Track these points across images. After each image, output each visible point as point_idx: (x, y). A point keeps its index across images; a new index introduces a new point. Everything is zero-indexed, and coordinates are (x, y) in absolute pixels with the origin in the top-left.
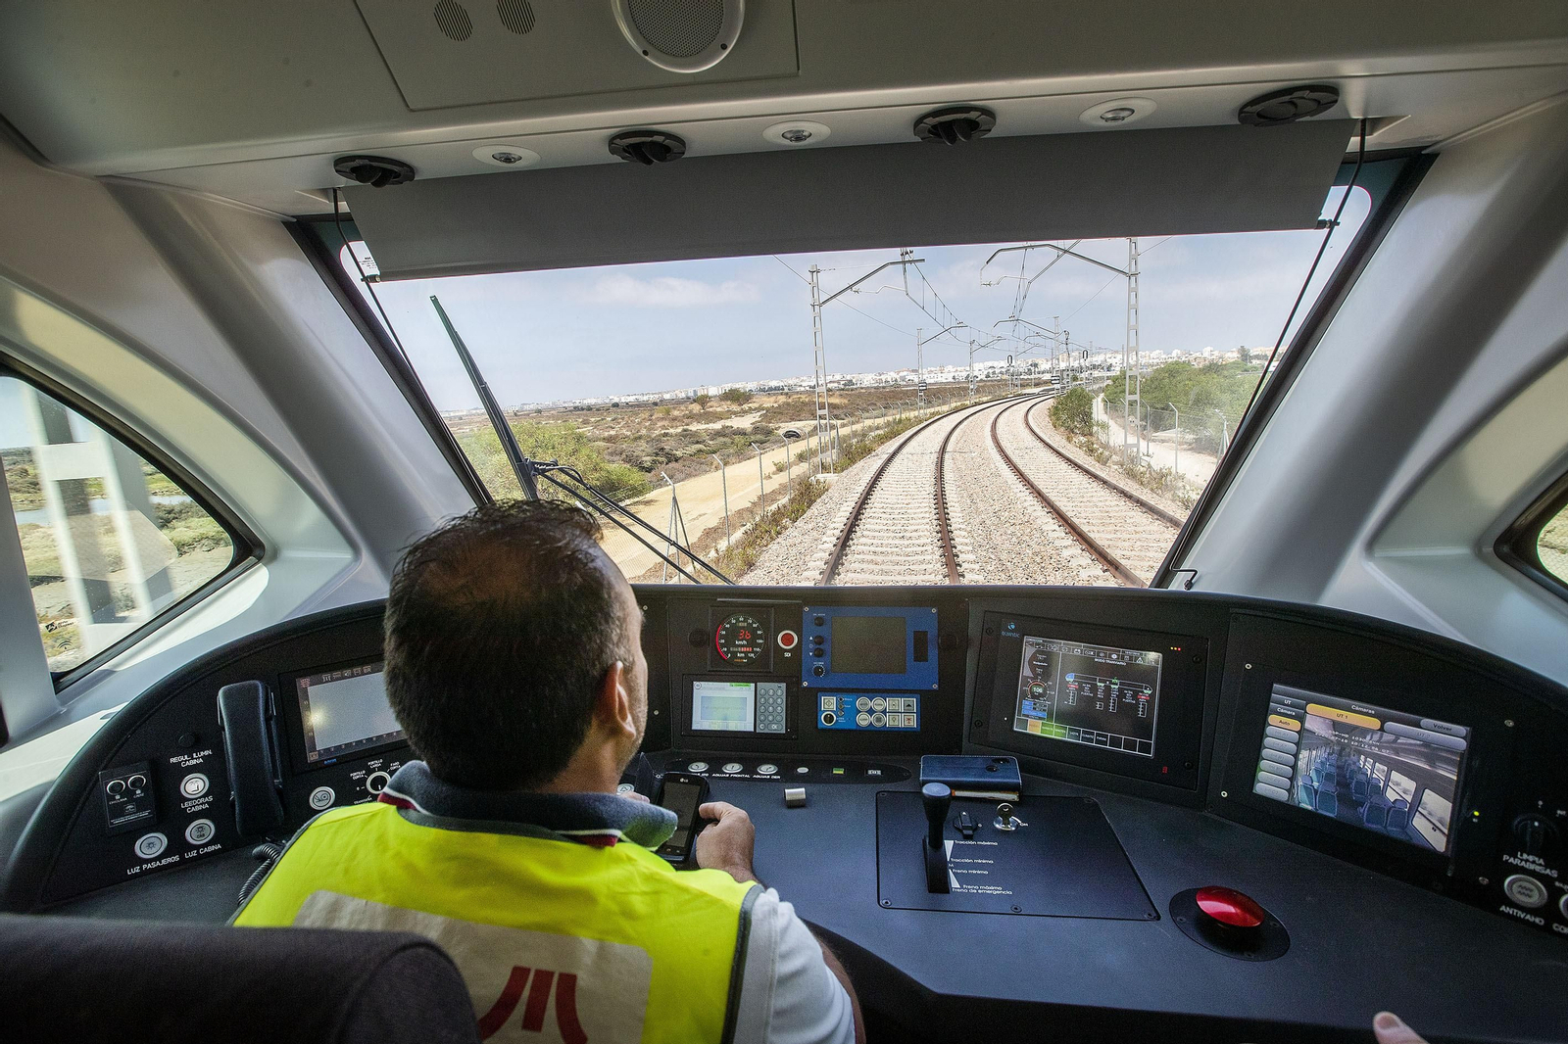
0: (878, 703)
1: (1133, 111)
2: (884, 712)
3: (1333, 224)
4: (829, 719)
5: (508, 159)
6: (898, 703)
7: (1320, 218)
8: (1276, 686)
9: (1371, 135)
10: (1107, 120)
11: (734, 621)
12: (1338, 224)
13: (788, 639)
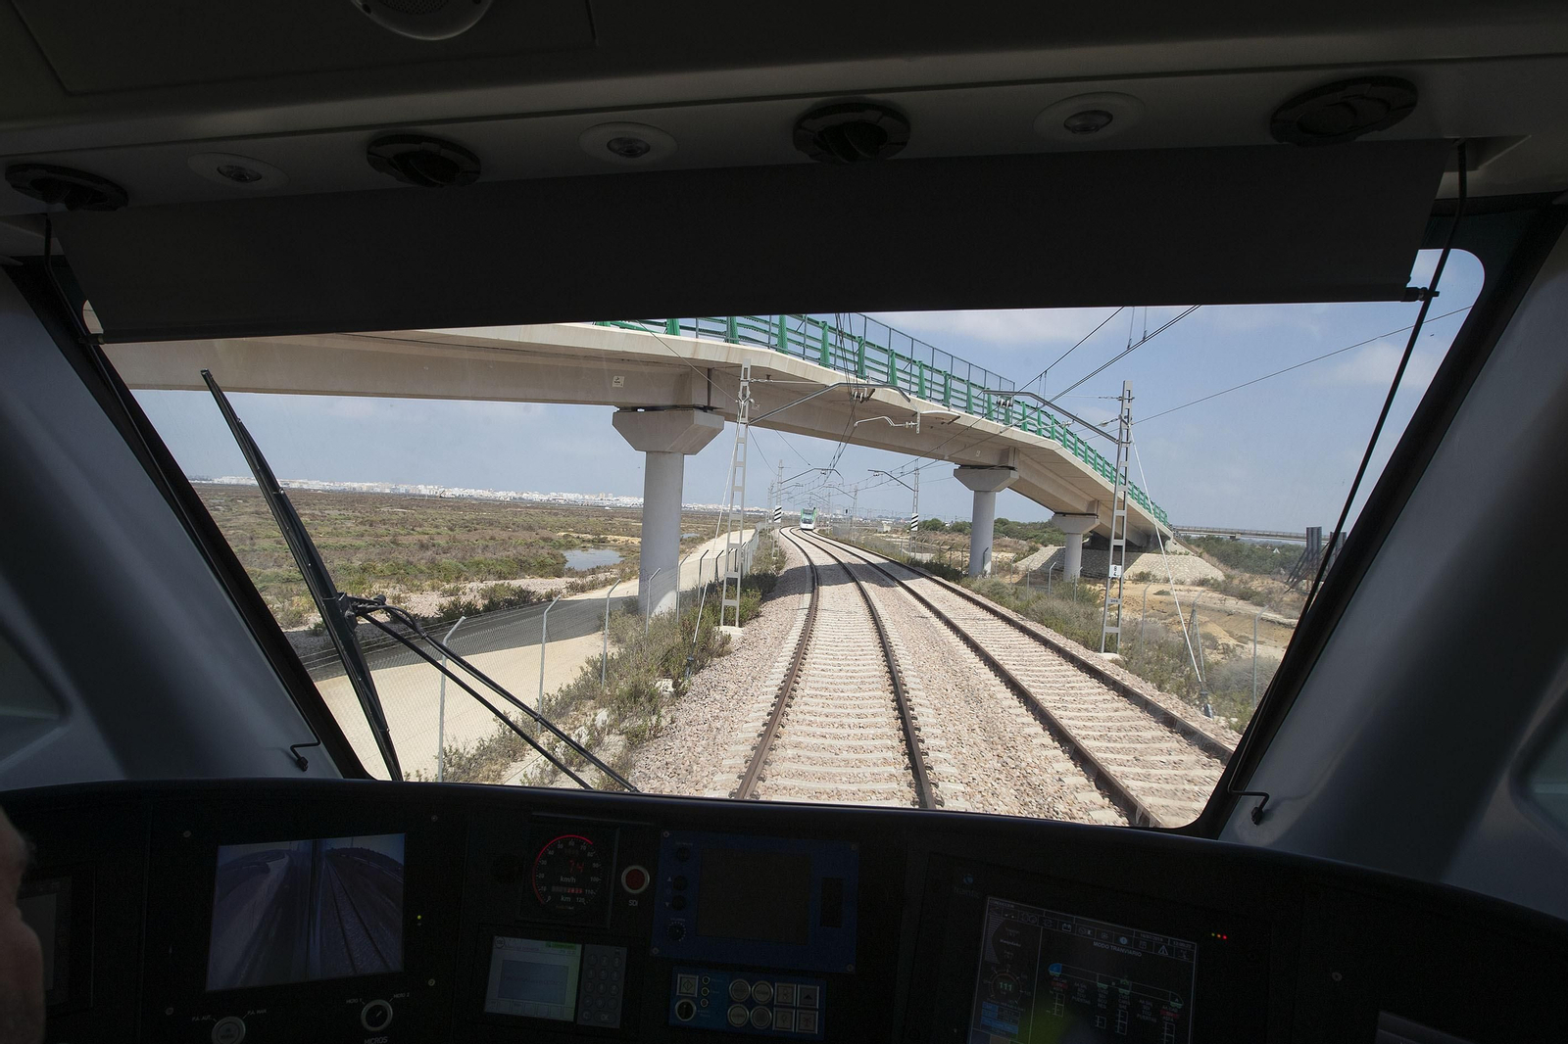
0: (761, 990)
1: (1110, 117)
2: (770, 1005)
3: (1428, 295)
4: (686, 1010)
5: (240, 176)
6: (795, 992)
7: (1409, 285)
8: (1383, 1015)
9: (1475, 168)
10: (1074, 130)
11: (560, 846)
12: (1437, 294)
13: (635, 879)
